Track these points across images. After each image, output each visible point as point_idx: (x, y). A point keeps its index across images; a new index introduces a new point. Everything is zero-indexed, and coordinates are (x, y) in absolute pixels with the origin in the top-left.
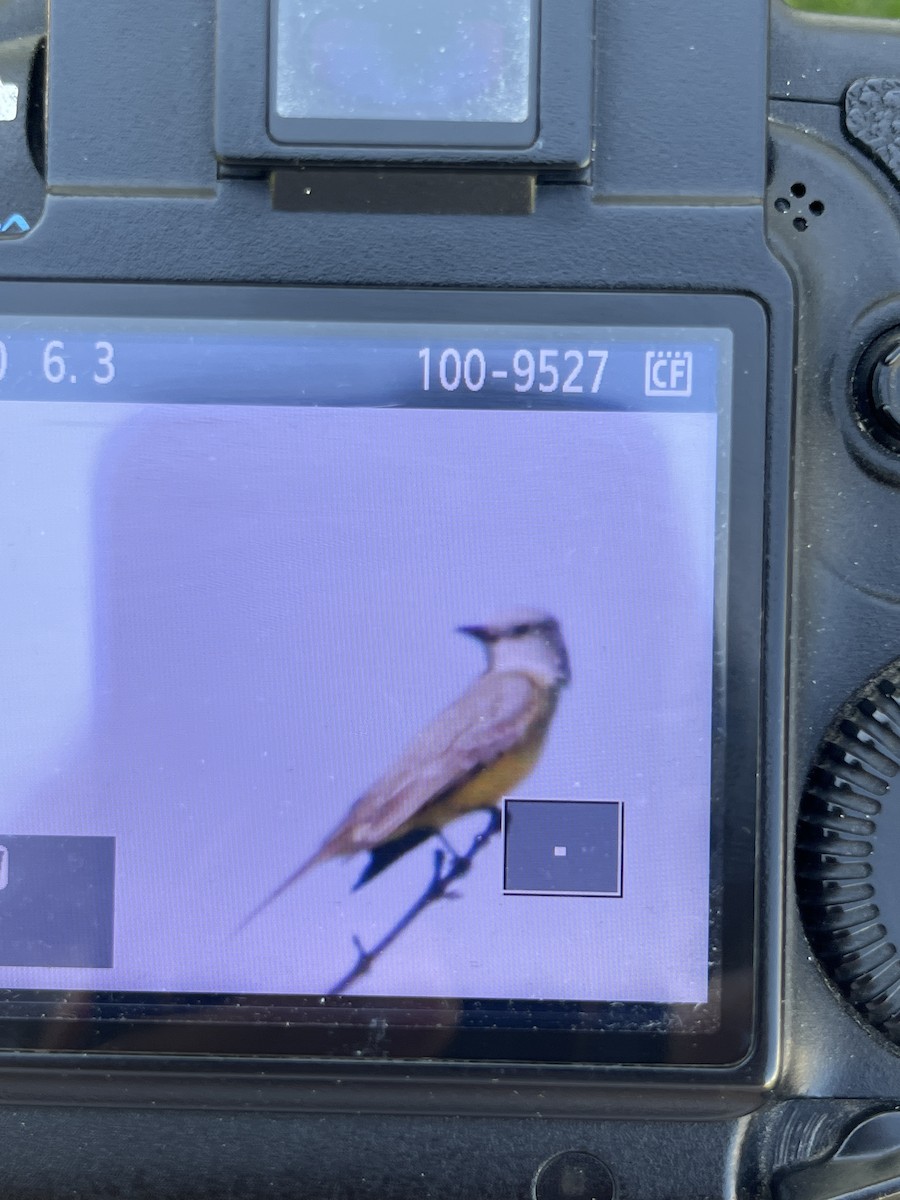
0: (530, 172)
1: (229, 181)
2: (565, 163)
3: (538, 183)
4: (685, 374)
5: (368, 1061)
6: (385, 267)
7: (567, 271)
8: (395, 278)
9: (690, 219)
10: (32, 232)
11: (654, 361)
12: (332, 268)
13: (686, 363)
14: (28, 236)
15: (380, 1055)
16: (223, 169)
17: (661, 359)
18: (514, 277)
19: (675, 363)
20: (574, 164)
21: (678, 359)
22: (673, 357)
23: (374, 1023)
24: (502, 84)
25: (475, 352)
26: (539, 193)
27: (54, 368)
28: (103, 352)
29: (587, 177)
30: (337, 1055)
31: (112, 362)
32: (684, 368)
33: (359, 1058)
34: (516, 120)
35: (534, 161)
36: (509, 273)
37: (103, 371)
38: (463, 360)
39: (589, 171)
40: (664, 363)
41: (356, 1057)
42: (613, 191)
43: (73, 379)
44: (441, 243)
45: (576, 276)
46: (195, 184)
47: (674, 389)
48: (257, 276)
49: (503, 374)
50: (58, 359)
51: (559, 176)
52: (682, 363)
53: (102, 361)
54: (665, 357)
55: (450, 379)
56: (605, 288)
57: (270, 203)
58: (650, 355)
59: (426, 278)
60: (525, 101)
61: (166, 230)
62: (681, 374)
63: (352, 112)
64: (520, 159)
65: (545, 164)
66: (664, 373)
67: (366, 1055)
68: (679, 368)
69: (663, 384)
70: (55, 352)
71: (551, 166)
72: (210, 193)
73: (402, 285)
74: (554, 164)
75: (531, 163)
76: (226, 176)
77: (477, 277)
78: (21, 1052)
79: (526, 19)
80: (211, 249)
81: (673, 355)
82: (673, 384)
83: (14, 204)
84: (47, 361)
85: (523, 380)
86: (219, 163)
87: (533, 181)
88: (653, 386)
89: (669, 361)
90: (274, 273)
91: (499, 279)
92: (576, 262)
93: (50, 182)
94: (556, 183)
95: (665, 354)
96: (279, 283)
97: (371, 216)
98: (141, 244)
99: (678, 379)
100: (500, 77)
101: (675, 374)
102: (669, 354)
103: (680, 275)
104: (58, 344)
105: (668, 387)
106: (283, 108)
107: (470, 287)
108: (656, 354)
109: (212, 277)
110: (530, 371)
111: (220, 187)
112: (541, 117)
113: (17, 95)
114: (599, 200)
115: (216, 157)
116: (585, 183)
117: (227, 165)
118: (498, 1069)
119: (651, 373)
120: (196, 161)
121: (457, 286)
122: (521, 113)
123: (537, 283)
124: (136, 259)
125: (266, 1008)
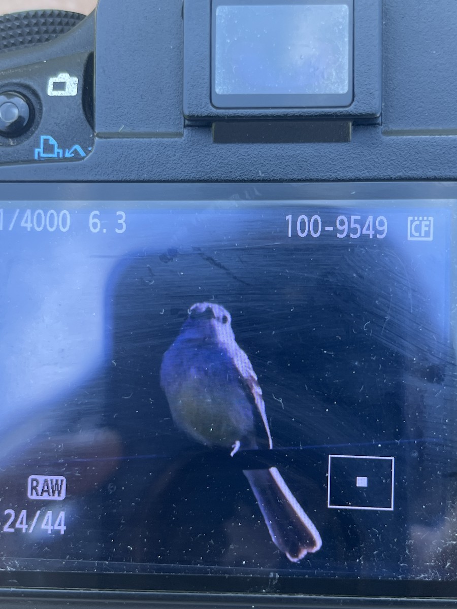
0: (349, 120)
1: (190, 128)
2: (368, 114)
3: (353, 125)
4: (429, 229)
5: (269, 595)
6: (272, 171)
7: (369, 171)
8: (278, 177)
9: (435, 142)
10: (87, 157)
11: (412, 222)
12: (244, 172)
13: (430, 223)
14: (85, 159)
15: (276, 593)
16: (187, 122)
17: (416, 221)
18: (341, 175)
19: (424, 223)
20: (373, 114)
21: (425, 221)
22: (423, 220)
23: (272, 575)
24: (334, 74)
25: (316, 217)
26: (354, 130)
27: (95, 225)
28: (120, 217)
29: (379, 121)
30: (251, 592)
31: (124, 222)
32: (429, 226)
33: (264, 594)
34: (341, 92)
35: (351, 113)
36: (339, 173)
37: (120, 226)
38: (309, 222)
39: (380, 118)
40: (418, 223)
41: (262, 593)
42: (393, 127)
43: (105, 231)
44: (302, 158)
45: (375, 174)
46: (172, 130)
47: (423, 237)
48: (206, 178)
49: (331, 229)
50: (96, 220)
51: (365, 122)
52: (428, 223)
53: (120, 221)
54: (418, 220)
55: (303, 231)
56: (390, 179)
57: (212, 139)
58: (410, 218)
59: (295, 176)
60: (346, 82)
61: (158, 155)
62: (427, 229)
63: (254, 91)
64: (344, 113)
65: (357, 115)
66: (418, 228)
67: (267, 593)
68: (426, 226)
69: (417, 234)
70: (95, 216)
71: (360, 116)
72: (181, 135)
73: (281, 181)
74: (362, 115)
75: (350, 115)
76: (188, 126)
77: (320, 175)
78: (84, 590)
79: (346, 39)
80: (181, 164)
81: (423, 219)
82: (423, 234)
83: (75, 139)
84: (91, 221)
85: (342, 232)
86: (185, 119)
87: (351, 124)
88: (412, 235)
89: (421, 222)
90: (214, 176)
91: (333, 176)
92: (374, 166)
93: (97, 131)
94: (363, 125)
95: (418, 218)
96: (217, 181)
97: (265, 145)
98: (144, 162)
99: (425, 231)
100: (333, 70)
101: (424, 229)
102: (421, 218)
103: (430, 172)
104: (97, 212)
105: (420, 236)
106: (218, 90)
107: (317, 181)
108: (414, 218)
109: (182, 178)
110: (346, 227)
111: (186, 132)
112: (355, 90)
113: (77, 82)
114: (387, 133)
115: (184, 116)
116: (379, 124)
117: (188, 120)
118: (340, 600)
119: (411, 228)
120: (172, 118)
121: (311, 180)
122: (344, 88)
123: (353, 178)
124: (142, 170)
125: (213, 567)
